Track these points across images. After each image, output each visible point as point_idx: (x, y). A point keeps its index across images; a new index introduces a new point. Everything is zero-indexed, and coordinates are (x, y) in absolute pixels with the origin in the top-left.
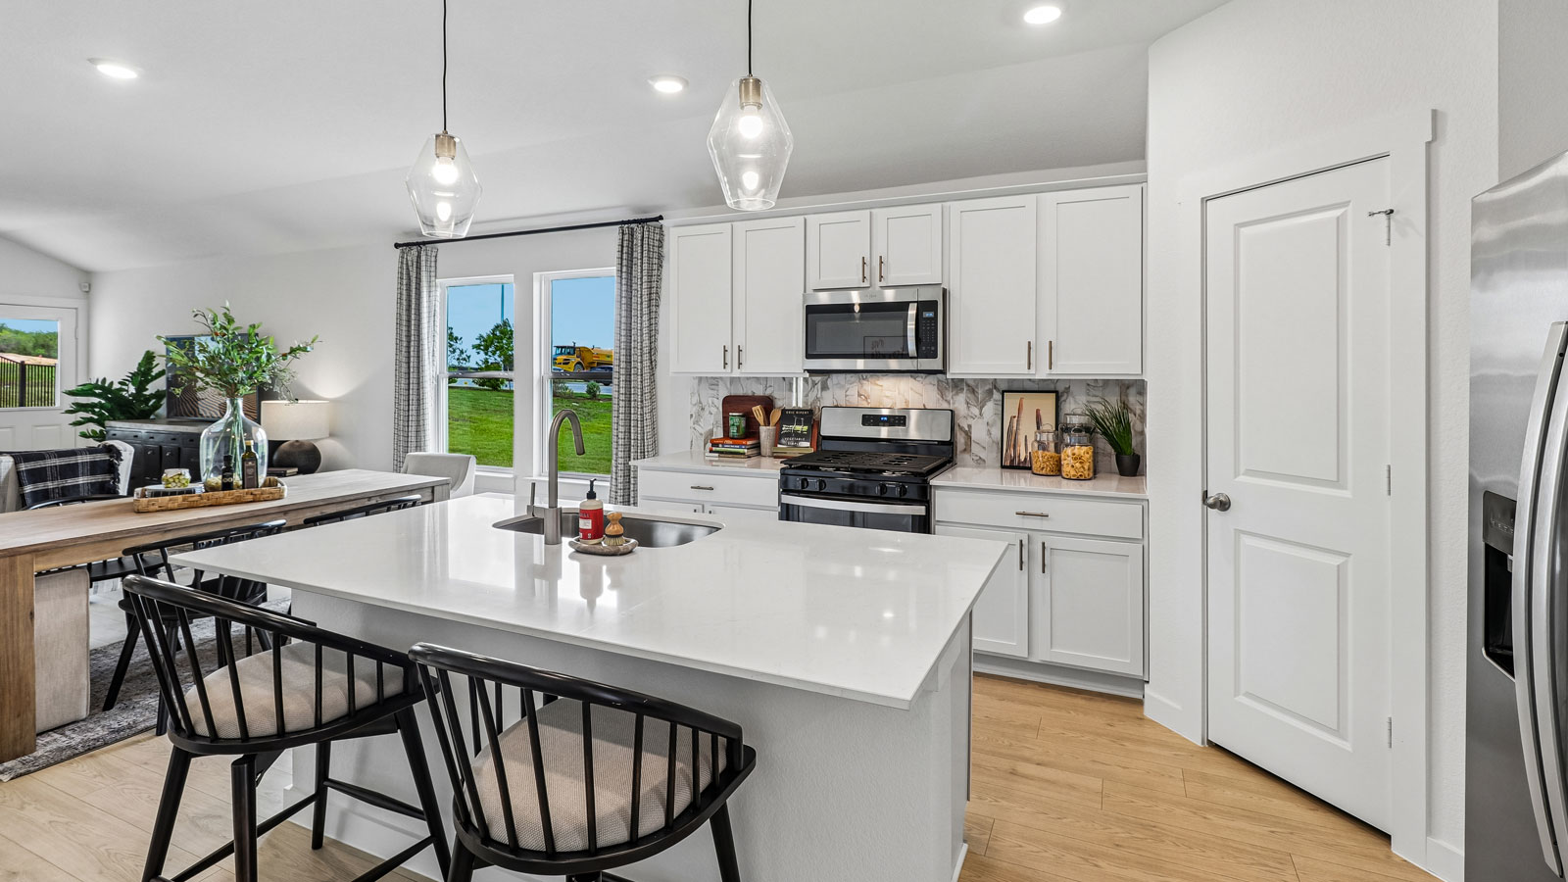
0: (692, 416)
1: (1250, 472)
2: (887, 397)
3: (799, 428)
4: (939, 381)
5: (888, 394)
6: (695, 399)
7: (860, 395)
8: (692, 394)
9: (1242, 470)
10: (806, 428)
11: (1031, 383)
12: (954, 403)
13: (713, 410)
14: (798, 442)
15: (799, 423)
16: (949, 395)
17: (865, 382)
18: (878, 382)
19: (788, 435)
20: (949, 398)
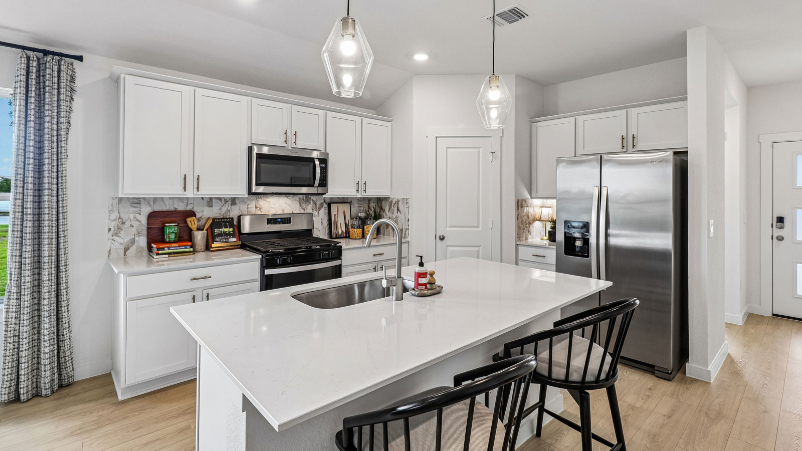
0: (110, 230)
1: (451, 227)
2: (272, 208)
3: (226, 230)
4: (300, 198)
5: (273, 206)
6: (115, 215)
7: (256, 207)
8: (111, 212)
9: (448, 226)
10: (231, 230)
11: (339, 200)
12: (306, 210)
13: (136, 224)
14: (228, 239)
15: (226, 227)
16: (304, 206)
17: (259, 200)
18: (267, 200)
19: (220, 235)
20: (304, 207)
